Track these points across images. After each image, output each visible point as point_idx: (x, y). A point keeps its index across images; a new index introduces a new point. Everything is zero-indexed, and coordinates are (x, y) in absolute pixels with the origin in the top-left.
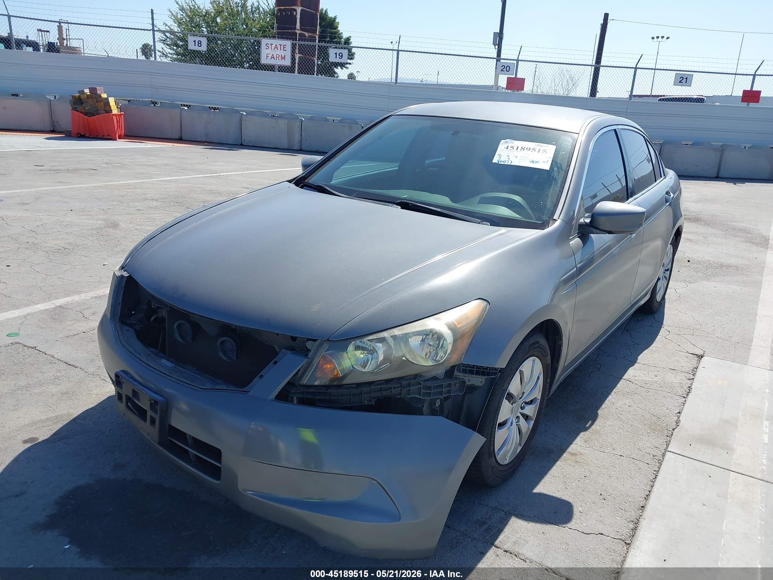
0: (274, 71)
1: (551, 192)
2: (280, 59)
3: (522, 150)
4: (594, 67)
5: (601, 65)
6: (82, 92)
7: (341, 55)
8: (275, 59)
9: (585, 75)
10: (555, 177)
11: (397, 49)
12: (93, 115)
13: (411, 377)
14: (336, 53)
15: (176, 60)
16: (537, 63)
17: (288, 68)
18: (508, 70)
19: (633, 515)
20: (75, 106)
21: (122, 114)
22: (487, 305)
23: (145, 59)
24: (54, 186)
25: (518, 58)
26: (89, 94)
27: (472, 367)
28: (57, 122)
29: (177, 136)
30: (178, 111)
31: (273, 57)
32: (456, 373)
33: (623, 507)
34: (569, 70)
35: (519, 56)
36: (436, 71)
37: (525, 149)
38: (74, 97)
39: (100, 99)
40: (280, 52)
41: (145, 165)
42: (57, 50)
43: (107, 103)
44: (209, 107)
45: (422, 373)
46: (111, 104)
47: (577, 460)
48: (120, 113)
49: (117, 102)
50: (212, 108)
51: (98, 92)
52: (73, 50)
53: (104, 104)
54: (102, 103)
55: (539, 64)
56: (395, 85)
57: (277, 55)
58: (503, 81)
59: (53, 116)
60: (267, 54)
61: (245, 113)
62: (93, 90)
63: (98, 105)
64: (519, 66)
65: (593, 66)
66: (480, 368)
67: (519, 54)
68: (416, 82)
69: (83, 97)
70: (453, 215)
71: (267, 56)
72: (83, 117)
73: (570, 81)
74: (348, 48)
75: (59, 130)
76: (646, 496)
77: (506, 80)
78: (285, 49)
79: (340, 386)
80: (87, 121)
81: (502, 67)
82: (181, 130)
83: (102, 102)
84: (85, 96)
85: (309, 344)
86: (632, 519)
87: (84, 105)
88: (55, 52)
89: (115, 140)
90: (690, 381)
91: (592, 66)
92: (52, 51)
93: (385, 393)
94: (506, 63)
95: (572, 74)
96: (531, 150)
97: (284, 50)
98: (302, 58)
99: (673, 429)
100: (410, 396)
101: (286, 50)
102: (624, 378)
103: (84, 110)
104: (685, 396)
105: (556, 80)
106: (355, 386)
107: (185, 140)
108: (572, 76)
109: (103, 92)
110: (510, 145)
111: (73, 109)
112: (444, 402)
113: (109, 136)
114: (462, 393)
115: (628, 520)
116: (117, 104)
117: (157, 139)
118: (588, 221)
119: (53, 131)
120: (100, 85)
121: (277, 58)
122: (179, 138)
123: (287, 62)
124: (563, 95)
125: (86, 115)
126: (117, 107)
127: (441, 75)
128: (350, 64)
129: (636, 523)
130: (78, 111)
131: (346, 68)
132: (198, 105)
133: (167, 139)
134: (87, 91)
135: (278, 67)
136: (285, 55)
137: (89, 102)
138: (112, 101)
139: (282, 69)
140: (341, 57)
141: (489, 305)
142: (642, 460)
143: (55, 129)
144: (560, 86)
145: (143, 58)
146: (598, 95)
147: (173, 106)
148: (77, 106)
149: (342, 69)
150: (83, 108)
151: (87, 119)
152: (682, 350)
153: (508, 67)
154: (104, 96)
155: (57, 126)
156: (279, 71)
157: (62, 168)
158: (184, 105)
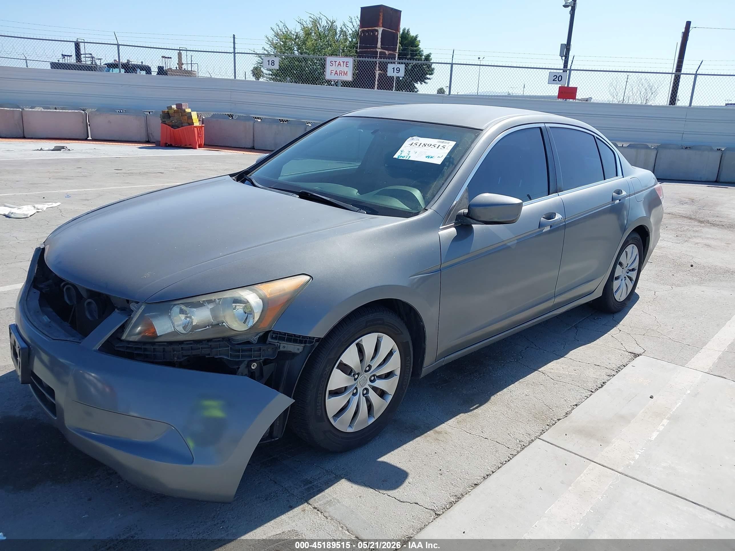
0: (337, 86)
1: (434, 185)
2: (343, 75)
3: (424, 146)
4: (674, 75)
5: (682, 72)
6: (170, 108)
7: (398, 69)
8: (339, 75)
9: (665, 83)
10: (444, 171)
11: (451, 62)
12: (179, 127)
13: (219, 339)
14: (394, 68)
15: (270, 79)
16: (628, 74)
17: (349, 83)
18: (560, 80)
19: (459, 490)
20: (164, 120)
21: (203, 126)
22: (310, 280)
23: (255, 80)
24: (120, 186)
25: (571, 67)
26: (176, 109)
27: (283, 335)
28: (151, 134)
29: (250, 145)
30: (251, 123)
31: (336, 73)
32: (269, 339)
33: (455, 482)
34: (648, 78)
35: (571, 65)
36: (522, 84)
37: (427, 145)
38: (163, 112)
39: (185, 114)
40: (344, 69)
41: (208, 169)
42: (165, 72)
43: (190, 117)
44: (280, 120)
45: (232, 337)
46: (193, 118)
47: (437, 438)
48: (201, 125)
49: (199, 116)
50: (282, 120)
51: (183, 107)
52: (189, 73)
53: (187, 118)
54: (186, 117)
55: (631, 74)
56: (448, 96)
57: (340, 71)
58: (554, 90)
59: (148, 129)
60: (331, 70)
61: (310, 125)
62: (179, 106)
63: (182, 118)
64: (572, 76)
65: (674, 73)
66: (292, 336)
67: (572, 63)
68: (493, 94)
69: (171, 112)
70: (340, 204)
71: (331, 73)
72: (170, 129)
73: (649, 90)
74: (405, 63)
75: (153, 140)
76: (486, 475)
77: (558, 90)
78: (347, 65)
79: (153, 344)
80: (173, 132)
81: (554, 76)
82: (254, 141)
83: (186, 115)
84: (173, 111)
85: (133, 306)
86: (457, 493)
87: (171, 118)
88: (164, 74)
89: (195, 148)
90: (609, 377)
91: (672, 73)
92: (161, 74)
93: (195, 352)
94: (558, 73)
95: (651, 82)
96: (431, 146)
97: (346, 67)
98: (381, 74)
99: (559, 420)
100: (217, 356)
101: (348, 67)
102: (540, 370)
103: (171, 124)
104: (593, 390)
105: (634, 89)
106: (166, 344)
107: (256, 149)
108: (651, 84)
109: (188, 107)
110: (415, 142)
111: (163, 122)
112: (263, 365)
113: (190, 145)
114: (274, 357)
115: (452, 494)
116: (199, 118)
117: (232, 148)
118: (466, 211)
119: (148, 142)
120: (185, 101)
121: (340, 74)
122: (252, 147)
123: (349, 78)
124: (641, 104)
125: (172, 127)
126: (199, 120)
127: (527, 88)
128: (430, 79)
129: (458, 498)
130: (166, 124)
131: (425, 82)
132: (269, 117)
133: (242, 148)
134: (174, 107)
135: (340, 82)
136: (347, 71)
137: (176, 116)
138: (194, 115)
139: (345, 84)
140: (398, 72)
141: (312, 280)
142: (505, 444)
143: (149, 140)
144: (637, 95)
145: (253, 79)
146: (679, 104)
147: (248, 118)
148: (166, 120)
149: (421, 84)
150: (170, 121)
151: (173, 130)
152: (622, 349)
153: (560, 77)
154: (188, 110)
155: (151, 137)
156: (342, 86)
157: (135, 171)
158: (258, 118)
